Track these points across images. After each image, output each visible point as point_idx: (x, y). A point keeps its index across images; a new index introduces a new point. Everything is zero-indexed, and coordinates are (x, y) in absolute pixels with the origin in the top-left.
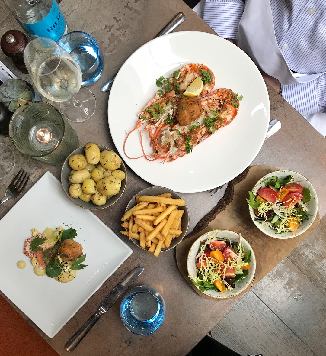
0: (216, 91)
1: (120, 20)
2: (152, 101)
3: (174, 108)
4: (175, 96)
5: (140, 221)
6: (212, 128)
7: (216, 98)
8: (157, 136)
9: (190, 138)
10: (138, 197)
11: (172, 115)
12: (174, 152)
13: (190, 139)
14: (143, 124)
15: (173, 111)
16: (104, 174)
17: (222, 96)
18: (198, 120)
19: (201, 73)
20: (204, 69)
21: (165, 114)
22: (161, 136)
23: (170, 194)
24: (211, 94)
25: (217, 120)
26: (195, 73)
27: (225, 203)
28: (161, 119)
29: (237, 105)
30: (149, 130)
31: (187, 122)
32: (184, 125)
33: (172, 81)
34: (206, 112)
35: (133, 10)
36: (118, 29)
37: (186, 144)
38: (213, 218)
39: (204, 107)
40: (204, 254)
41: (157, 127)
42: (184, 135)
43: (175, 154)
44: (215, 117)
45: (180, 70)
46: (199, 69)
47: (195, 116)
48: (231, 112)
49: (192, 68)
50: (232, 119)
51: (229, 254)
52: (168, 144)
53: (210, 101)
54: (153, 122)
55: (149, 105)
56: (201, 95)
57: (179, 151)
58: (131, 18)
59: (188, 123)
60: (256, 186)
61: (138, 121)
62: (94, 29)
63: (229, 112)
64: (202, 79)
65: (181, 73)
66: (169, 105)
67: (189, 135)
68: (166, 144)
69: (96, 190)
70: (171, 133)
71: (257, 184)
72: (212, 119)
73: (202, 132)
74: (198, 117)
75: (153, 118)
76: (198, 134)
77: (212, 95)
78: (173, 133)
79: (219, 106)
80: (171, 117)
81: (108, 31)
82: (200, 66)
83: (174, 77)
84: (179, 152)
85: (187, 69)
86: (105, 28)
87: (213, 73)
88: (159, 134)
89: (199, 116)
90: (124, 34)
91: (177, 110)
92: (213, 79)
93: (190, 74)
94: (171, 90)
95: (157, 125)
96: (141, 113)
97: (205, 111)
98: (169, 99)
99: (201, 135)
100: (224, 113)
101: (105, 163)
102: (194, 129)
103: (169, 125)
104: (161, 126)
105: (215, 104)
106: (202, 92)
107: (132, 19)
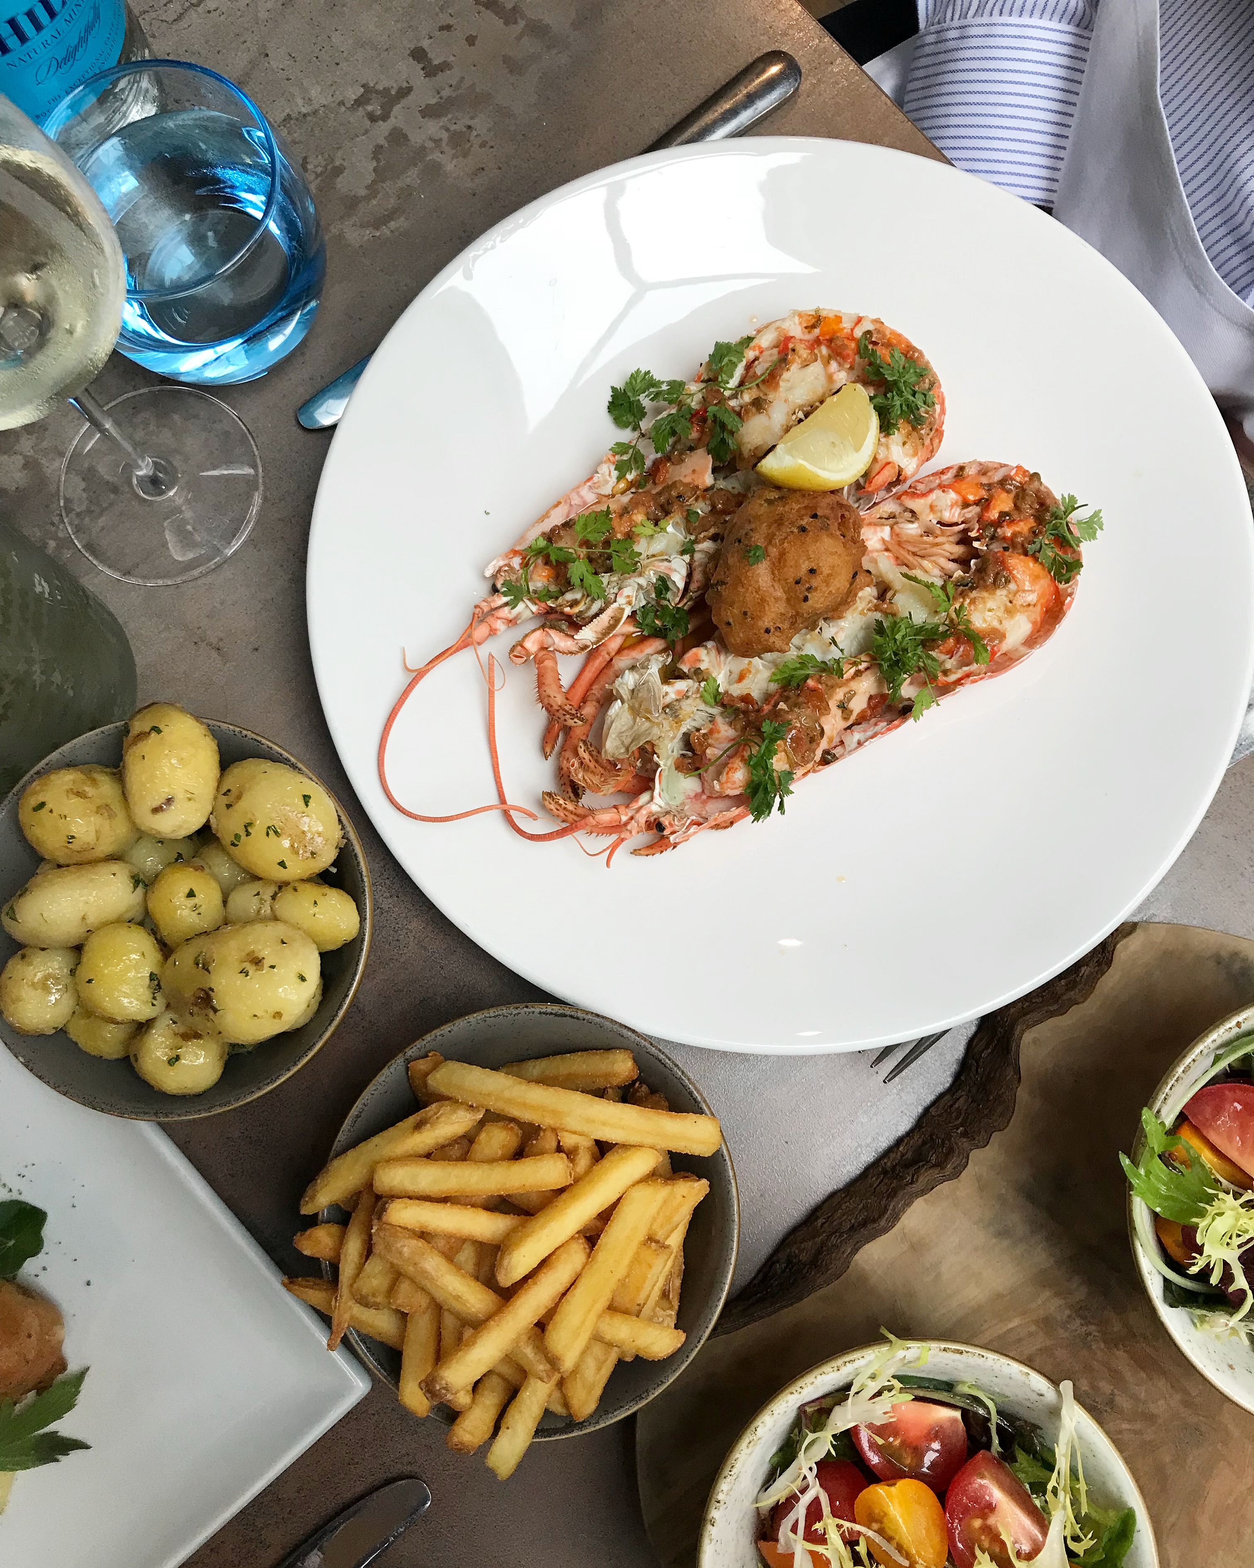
0: (950, 475)
1: (444, 66)
2: (576, 501)
3: (699, 547)
4: (708, 479)
5: (409, 1247)
6: (911, 683)
7: (950, 515)
8: (584, 700)
9: (776, 731)
10: (422, 1065)
11: (681, 585)
12: (674, 803)
13: (777, 735)
14: (511, 622)
15: (690, 566)
16: (225, 902)
17: (984, 504)
18: (829, 630)
19: (870, 364)
20: (888, 345)
21: (640, 575)
22: (609, 698)
23: (630, 1064)
24: (921, 487)
25: (945, 636)
26: (834, 365)
27: (965, 1134)
28: (615, 605)
29: (1066, 563)
30: (539, 661)
31: (767, 631)
32: (747, 650)
33: (700, 395)
34: (884, 591)
35: (522, 23)
36: (429, 112)
37: (754, 767)
38: (883, 1223)
39: (875, 561)
40: (815, 1490)
41: (586, 647)
42: (742, 705)
43: (680, 813)
44: (936, 620)
45: (750, 339)
46: (858, 347)
47: (817, 601)
48: (1032, 598)
49: (822, 334)
50: (1032, 641)
51: (984, 1517)
52: (642, 749)
53: (912, 529)
54: (569, 618)
55: (557, 518)
56: (860, 487)
57: (707, 795)
58: (507, 60)
59: (774, 639)
60: (1180, 1070)
61: (484, 605)
62: (300, 101)
63: (1020, 600)
64: (871, 398)
65: (756, 359)
66: (670, 529)
67: (775, 714)
68: (634, 748)
69: (160, 1002)
70: (666, 688)
71: (1188, 1060)
72: (920, 630)
73: (849, 700)
74: (834, 612)
75: (569, 596)
76: (827, 708)
77: (924, 495)
78: (678, 692)
79: (963, 563)
80: (673, 600)
81: (372, 118)
82: (867, 326)
83: (709, 380)
84: (704, 803)
85: (788, 339)
86: (359, 102)
87: (934, 375)
88: (596, 691)
89: (840, 604)
90: (458, 140)
91: (714, 558)
92: (938, 407)
93: (805, 365)
94: (691, 449)
95: (587, 634)
96: (502, 563)
97: (877, 585)
98: (674, 493)
99: (846, 719)
100: (991, 604)
101: (237, 837)
102: (807, 677)
103: (658, 644)
104: (614, 645)
105: (935, 550)
106: (866, 475)
107: (514, 67)
